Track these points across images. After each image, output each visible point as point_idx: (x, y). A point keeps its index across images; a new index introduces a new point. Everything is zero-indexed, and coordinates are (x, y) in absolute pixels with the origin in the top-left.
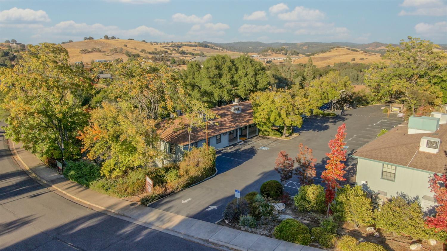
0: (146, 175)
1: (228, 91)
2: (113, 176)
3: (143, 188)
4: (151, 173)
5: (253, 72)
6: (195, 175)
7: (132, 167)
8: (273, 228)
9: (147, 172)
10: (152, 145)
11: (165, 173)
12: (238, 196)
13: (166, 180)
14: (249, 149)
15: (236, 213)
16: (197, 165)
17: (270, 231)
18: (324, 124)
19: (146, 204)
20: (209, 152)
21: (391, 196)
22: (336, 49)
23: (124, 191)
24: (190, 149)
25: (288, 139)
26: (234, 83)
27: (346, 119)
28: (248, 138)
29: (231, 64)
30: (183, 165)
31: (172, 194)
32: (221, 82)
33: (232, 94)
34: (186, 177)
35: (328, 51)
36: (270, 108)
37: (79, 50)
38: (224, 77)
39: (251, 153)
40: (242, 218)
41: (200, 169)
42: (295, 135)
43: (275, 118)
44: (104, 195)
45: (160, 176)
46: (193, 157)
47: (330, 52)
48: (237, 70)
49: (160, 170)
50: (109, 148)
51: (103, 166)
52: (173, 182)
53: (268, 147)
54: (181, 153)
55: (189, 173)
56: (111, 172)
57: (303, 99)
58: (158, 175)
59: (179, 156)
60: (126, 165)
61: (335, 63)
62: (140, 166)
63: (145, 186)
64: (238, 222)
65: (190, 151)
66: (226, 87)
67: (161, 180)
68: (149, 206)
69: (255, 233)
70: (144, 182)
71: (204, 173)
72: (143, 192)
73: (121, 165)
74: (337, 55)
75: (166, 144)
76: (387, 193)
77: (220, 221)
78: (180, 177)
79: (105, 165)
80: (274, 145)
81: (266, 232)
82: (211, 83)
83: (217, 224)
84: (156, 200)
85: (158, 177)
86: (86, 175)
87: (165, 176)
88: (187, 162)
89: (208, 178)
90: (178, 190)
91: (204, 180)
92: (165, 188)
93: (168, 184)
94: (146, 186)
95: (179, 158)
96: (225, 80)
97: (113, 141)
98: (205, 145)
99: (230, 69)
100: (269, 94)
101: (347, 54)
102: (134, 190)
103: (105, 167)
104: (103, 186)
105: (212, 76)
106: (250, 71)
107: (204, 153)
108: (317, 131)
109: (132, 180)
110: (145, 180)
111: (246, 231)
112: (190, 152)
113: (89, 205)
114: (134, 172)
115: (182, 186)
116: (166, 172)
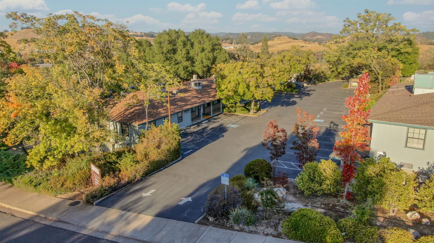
0: (91, 163)
1: (184, 67)
2: (45, 167)
3: (88, 180)
4: (98, 159)
5: (211, 46)
6: (156, 159)
7: (72, 155)
8: (279, 223)
9: (92, 159)
10: (98, 124)
11: (117, 158)
12: (225, 181)
13: (119, 167)
14: (217, 127)
15: (224, 206)
16: (158, 147)
17: (275, 228)
18: (291, 99)
19: (92, 201)
20: (173, 129)
21: (419, 168)
22: (278, 37)
23: (60, 185)
24: (148, 128)
25: (256, 115)
26: (190, 59)
27: (311, 94)
28: (212, 116)
29: (186, 39)
30: (140, 148)
31: (128, 185)
32: (176, 59)
33: (188, 71)
34: (146, 163)
35: (271, 39)
36: (237, 80)
37: (16, 40)
38: (179, 52)
39: (221, 130)
40: (234, 213)
41: (163, 151)
42: (263, 111)
43: (244, 91)
44: (32, 193)
45: (111, 163)
46: (152, 137)
47: (273, 40)
48: (192, 45)
49: (109, 155)
50: (37, 129)
51: (29, 154)
52: (129, 169)
53: (237, 124)
54: (137, 133)
55: (149, 157)
56: (42, 161)
57: (272, 69)
58: (108, 162)
59: (134, 138)
60: (63, 152)
61: (278, 51)
62: (83, 152)
63: (90, 177)
64: (228, 219)
65: (148, 129)
66: (181, 64)
67: (113, 168)
68: (97, 205)
69: (256, 232)
70: (89, 171)
71: (169, 157)
72: (88, 186)
73: (55, 152)
74: (279, 44)
75: (116, 125)
76: (412, 165)
77: (202, 219)
78: (137, 162)
79: (32, 153)
80: (243, 122)
81: (270, 230)
82: (165, 59)
83: (198, 223)
84: (107, 195)
85: (108, 165)
86: (8, 168)
87: (117, 163)
88: (145, 144)
89: (173, 162)
90: (136, 180)
91: (170, 164)
92: (118, 178)
93: (122, 173)
94: (92, 177)
95: (134, 141)
96: (180, 56)
97: (41, 119)
98: (167, 123)
99: (185, 45)
100: (236, 64)
101: (289, 42)
102: (74, 184)
103: (32, 156)
104: (31, 181)
105: (165, 52)
106: (208, 46)
107: (166, 131)
108: (285, 106)
109: (71, 171)
110: (90, 169)
111: (242, 230)
112: (148, 131)
113: (9, 209)
114: (74, 160)
115: (141, 173)
116: (119, 157)
